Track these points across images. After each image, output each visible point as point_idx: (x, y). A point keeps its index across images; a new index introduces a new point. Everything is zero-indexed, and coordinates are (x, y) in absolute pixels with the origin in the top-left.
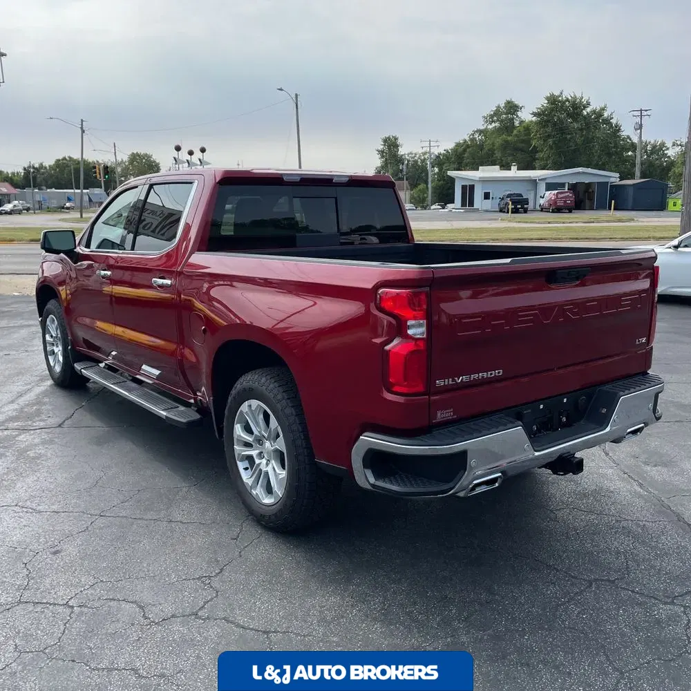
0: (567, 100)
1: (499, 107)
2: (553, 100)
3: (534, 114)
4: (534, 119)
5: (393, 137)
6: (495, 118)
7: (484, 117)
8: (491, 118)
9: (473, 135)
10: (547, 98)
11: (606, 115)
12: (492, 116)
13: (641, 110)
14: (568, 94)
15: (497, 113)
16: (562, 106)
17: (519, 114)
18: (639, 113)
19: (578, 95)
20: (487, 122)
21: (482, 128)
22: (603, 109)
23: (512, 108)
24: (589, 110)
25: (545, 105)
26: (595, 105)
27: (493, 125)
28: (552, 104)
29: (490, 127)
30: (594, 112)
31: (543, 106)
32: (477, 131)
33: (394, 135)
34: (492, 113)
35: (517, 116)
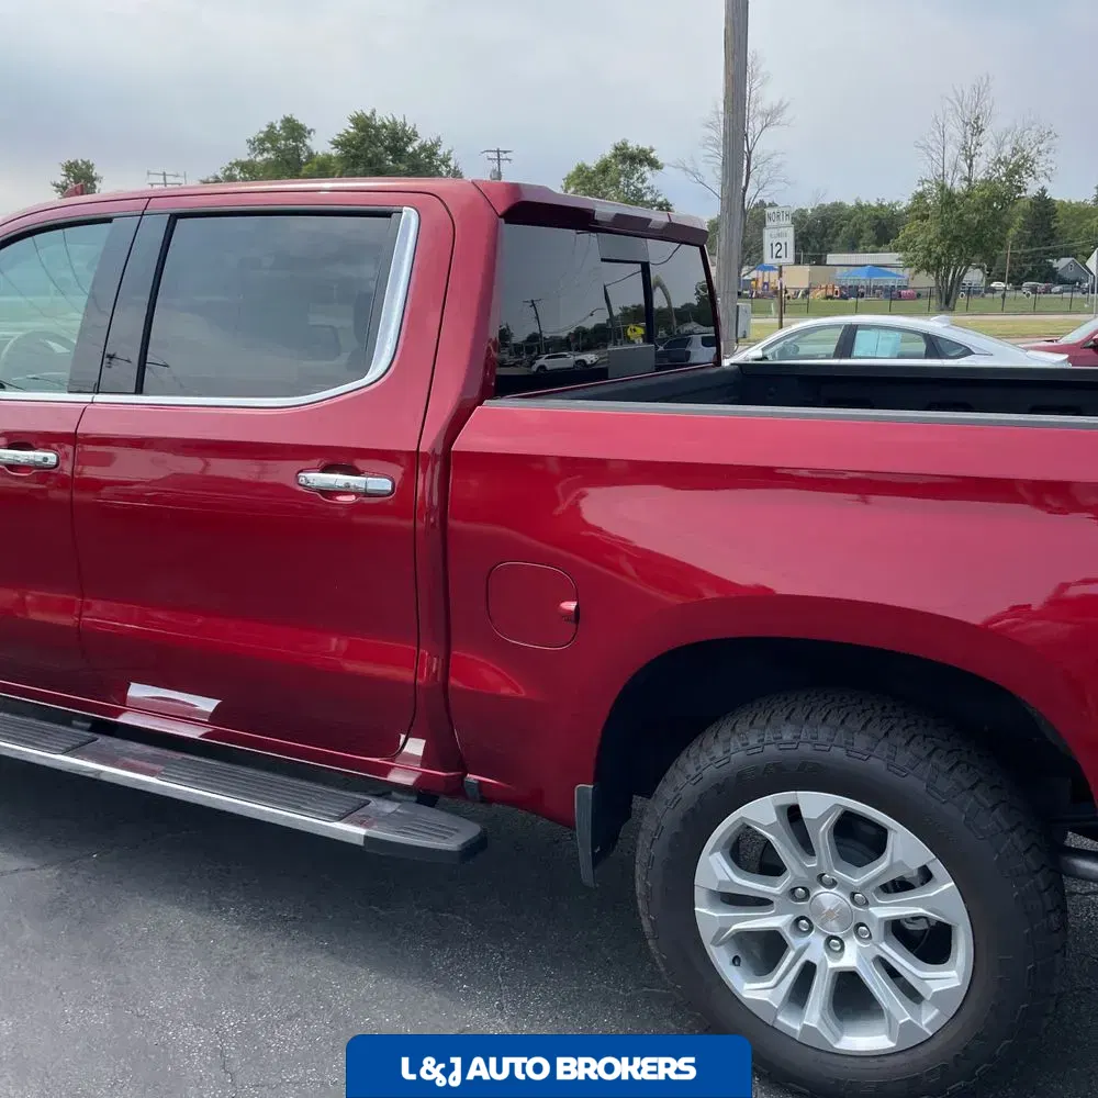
0: (384, 126)
1: (272, 127)
2: (363, 123)
3: (337, 144)
4: (335, 152)
5: (84, 162)
6: (268, 145)
7: (249, 141)
8: (258, 145)
9: (230, 169)
10: (353, 120)
11: (440, 152)
12: (262, 141)
13: (498, 151)
14: (383, 115)
15: (270, 136)
16: (376, 136)
17: (308, 142)
18: (495, 156)
19: (400, 120)
20: (255, 149)
21: (245, 159)
22: (436, 144)
23: (295, 130)
24: (416, 145)
25: (352, 131)
26: (425, 136)
27: (266, 155)
28: (361, 130)
29: (259, 159)
30: (423, 148)
31: (348, 132)
32: (237, 164)
33: (85, 160)
34: (262, 135)
35: (304, 145)
